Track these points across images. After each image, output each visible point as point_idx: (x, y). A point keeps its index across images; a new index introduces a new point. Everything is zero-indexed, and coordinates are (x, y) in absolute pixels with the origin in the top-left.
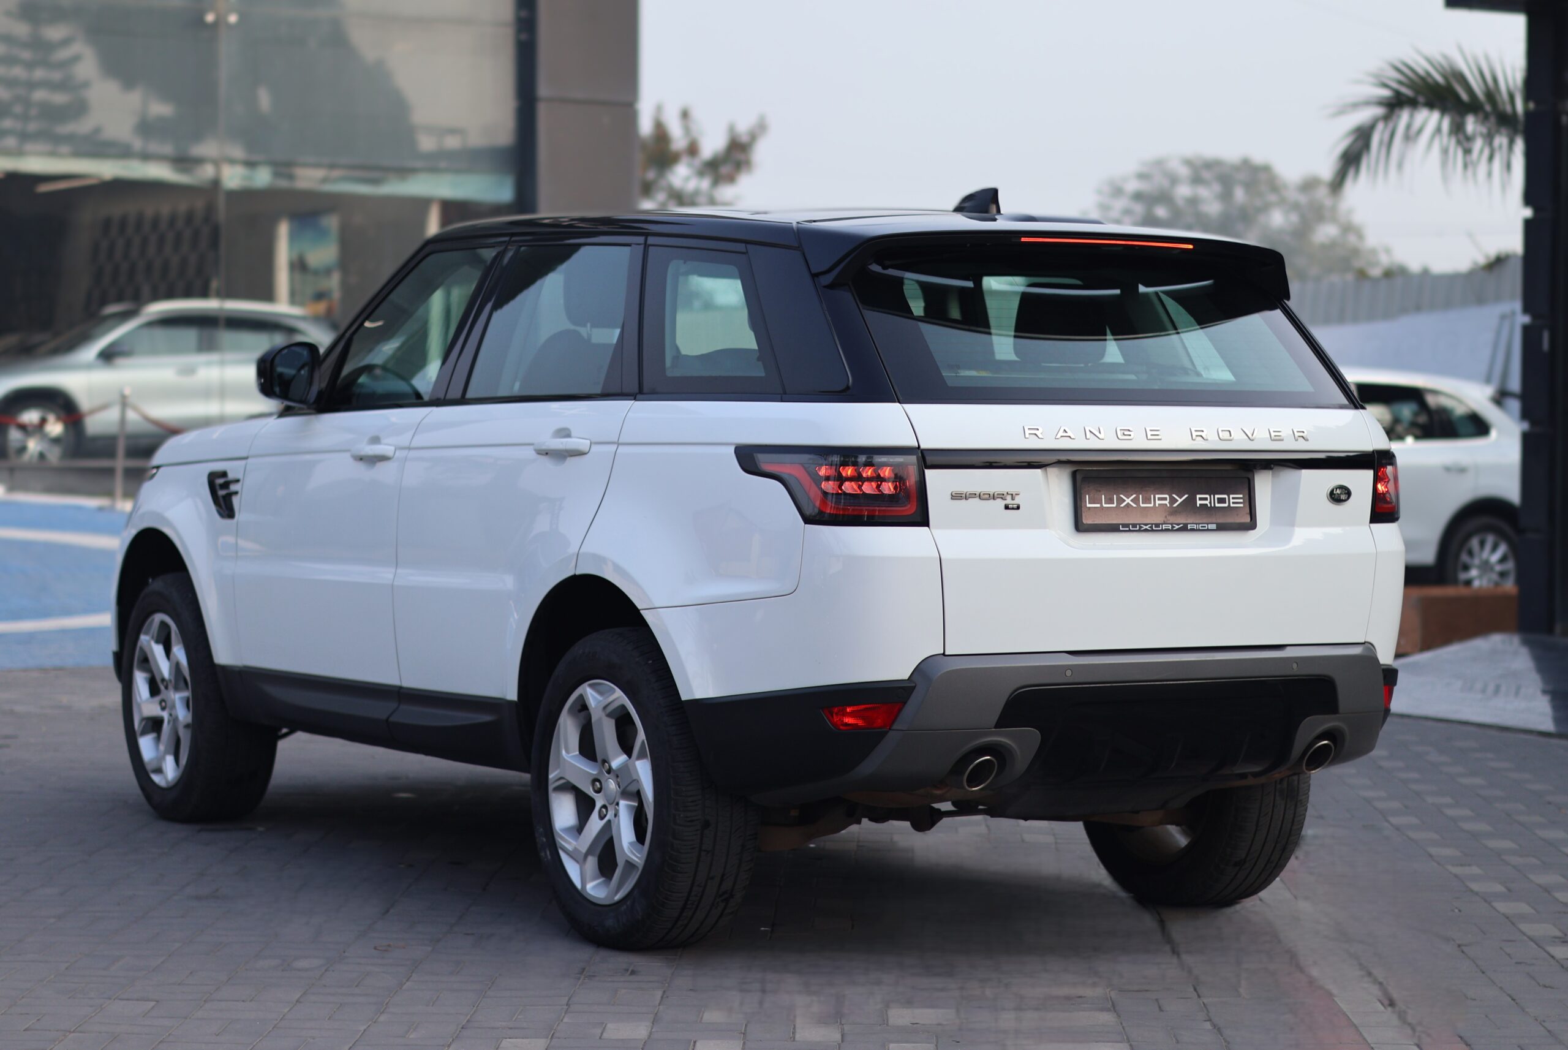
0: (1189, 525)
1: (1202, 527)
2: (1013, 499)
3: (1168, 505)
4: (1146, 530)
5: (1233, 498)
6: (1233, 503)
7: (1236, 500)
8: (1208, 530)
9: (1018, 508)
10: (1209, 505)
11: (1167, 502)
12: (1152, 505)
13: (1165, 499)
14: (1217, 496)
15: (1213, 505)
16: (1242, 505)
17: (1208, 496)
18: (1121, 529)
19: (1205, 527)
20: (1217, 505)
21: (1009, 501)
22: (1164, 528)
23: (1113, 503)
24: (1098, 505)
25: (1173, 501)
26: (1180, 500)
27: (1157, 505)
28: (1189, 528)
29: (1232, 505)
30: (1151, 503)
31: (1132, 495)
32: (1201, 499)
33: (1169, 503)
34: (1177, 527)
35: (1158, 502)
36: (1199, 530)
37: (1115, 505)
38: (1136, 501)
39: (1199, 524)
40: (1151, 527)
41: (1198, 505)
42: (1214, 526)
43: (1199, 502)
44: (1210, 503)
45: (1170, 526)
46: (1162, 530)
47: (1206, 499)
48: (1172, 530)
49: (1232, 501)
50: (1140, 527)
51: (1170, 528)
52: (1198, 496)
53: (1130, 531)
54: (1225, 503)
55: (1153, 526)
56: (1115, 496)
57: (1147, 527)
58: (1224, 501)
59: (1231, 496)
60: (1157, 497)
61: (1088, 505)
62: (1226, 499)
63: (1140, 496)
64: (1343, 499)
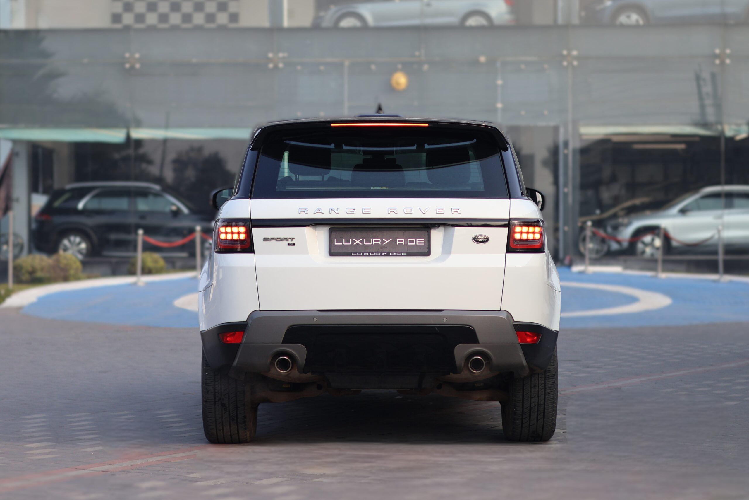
0: (391, 253)
1: (398, 254)
2: (292, 241)
3: (380, 244)
4: (366, 255)
5: (418, 241)
6: (418, 243)
7: (420, 242)
8: (402, 255)
9: (294, 244)
10: (404, 244)
11: (379, 243)
12: (371, 244)
13: (379, 241)
14: (408, 240)
15: (406, 244)
16: (423, 244)
17: (403, 240)
18: (352, 255)
19: (400, 254)
20: (408, 244)
21: (290, 242)
22: (376, 254)
23: (349, 243)
24: (341, 244)
25: (383, 242)
26: (387, 242)
27: (374, 244)
28: (391, 254)
29: (417, 244)
30: (370, 243)
31: (360, 239)
32: (399, 241)
33: (380, 243)
34: (384, 254)
35: (374, 243)
36: (396, 255)
37: (350, 244)
38: (362, 242)
39: (396, 253)
40: (369, 254)
41: (397, 244)
42: (405, 254)
43: (398, 243)
44: (405, 243)
45: (380, 253)
46: (375, 255)
47: (402, 241)
48: (381, 255)
49: (417, 242)
50: (363, 254)
51: (380, 254)
52: (398, 240)
53: (357, 255)
54: (414, 243)
55: (370, 253)
56: (350, 240)
57: (367, 254)
58: (413, 242)
59: (417, 240)
60: (374, 240)
61: (335, 244)
62: (414, 241)
63: (365, 240)
64: (483, 241)
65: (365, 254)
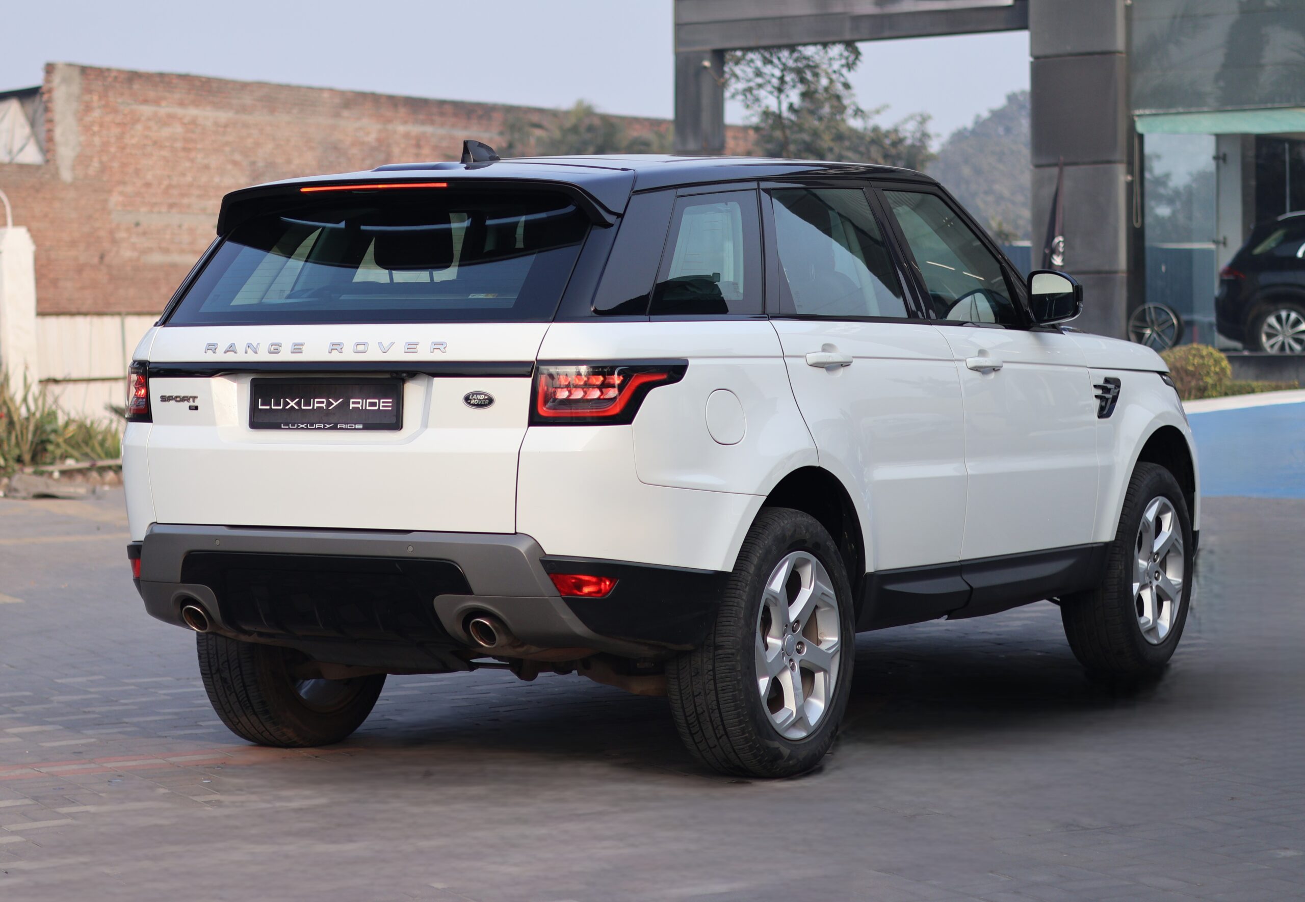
0: (338, 425)
1: (349, 426)
2: (194, 401)
3: (325, 408)
4: (302, 428)
6: (383, 406)
7: (385, 404)
8: (355, 429)
9: (196, 408)
10: (361, 408)
11: (324, 405)
12: (311, 408)
13: (323, 402)
14: (368, 401)
15: (364, 408)
16: (390, 408)
17: (360, 401)
18: (282, 427)
19: (353, 426)
20: (368, 408)
21: (191, 403)
22: (317, 427)
23: (280, 406)
24: (268, 407)
25: (329, 404)
26: (335, 404)
27: (315, 408)
28: (338, 427)
29: (381, 408)
30: (310, 406)
31: (295, 399)
32: (354, 403)
33: (325, 406)
34: (328, 426)
35: (316, 405)
36: (347, 429)
37: (281, 407)
38: (298, 404)
39: (348, 424)
40: (307, 426)
41: (351, 408)
42: (361, 426)
43: (352, 406)
44: (362, 406)
45: (322, 425)
46: (315, 429)
47: (359, 403)
48: (324, 429)
49: (381, 404)
50: (298, 426)
51: (322, 427)
52: (352, 400)
53: (289, 428)
54: (376, 406)
55: (309, 425)
56: (282, 400)
57: (303, 426)
58: (373, 404)
59: (382, 401)
60: (316, 400)
61: (260, 407)
62: (376, 403)
63: (302, 400)
64: (482, 403)
65: (301, 426)
